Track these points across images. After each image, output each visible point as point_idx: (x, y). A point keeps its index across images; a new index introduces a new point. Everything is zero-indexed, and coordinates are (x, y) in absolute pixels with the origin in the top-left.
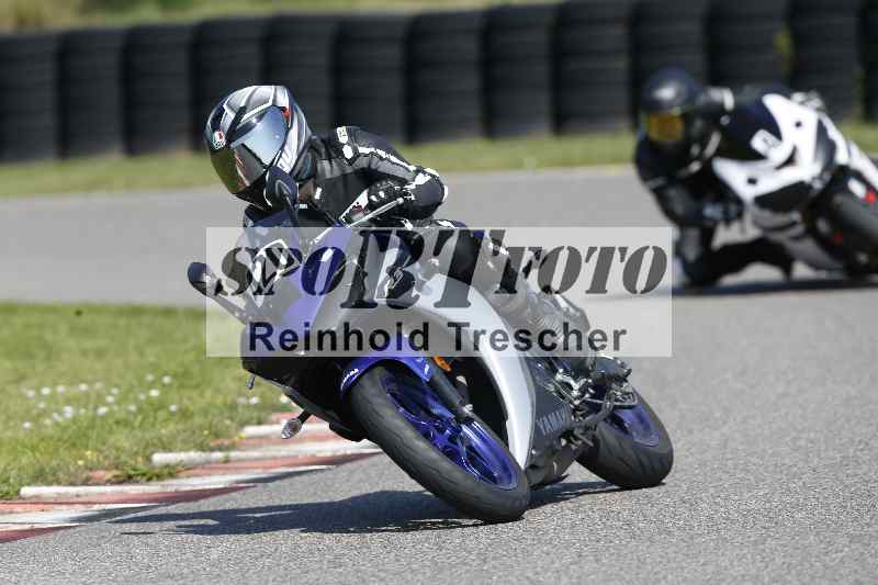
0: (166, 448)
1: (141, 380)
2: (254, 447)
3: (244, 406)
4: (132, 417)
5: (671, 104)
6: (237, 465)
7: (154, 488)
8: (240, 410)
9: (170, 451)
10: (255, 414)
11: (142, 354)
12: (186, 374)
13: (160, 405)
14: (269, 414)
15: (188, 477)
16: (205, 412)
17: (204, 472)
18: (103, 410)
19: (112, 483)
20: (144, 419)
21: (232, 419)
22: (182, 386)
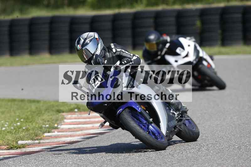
0: (22, 140)
1: (15, 120)
2: (47, 139)
3: (44, 127)
4: (12, 131)
5: (153, 40)
6: (42, 144)
7: (19, 151)
8: (43, 128)
9: (23, 140)
10: (48, 130)
11: (15, 113)
12: (28, 118)
13: (20, 127)
14: (51, 130)
15: (28, 148)
16: (33, 129)
17: (33, 146)
18: (4, 129)
19: (6, 150)
20: (15, 131)
21: (41, 131)
22: (26, 122)
